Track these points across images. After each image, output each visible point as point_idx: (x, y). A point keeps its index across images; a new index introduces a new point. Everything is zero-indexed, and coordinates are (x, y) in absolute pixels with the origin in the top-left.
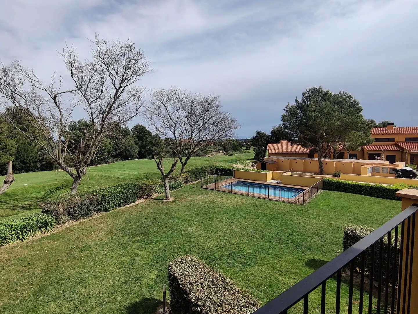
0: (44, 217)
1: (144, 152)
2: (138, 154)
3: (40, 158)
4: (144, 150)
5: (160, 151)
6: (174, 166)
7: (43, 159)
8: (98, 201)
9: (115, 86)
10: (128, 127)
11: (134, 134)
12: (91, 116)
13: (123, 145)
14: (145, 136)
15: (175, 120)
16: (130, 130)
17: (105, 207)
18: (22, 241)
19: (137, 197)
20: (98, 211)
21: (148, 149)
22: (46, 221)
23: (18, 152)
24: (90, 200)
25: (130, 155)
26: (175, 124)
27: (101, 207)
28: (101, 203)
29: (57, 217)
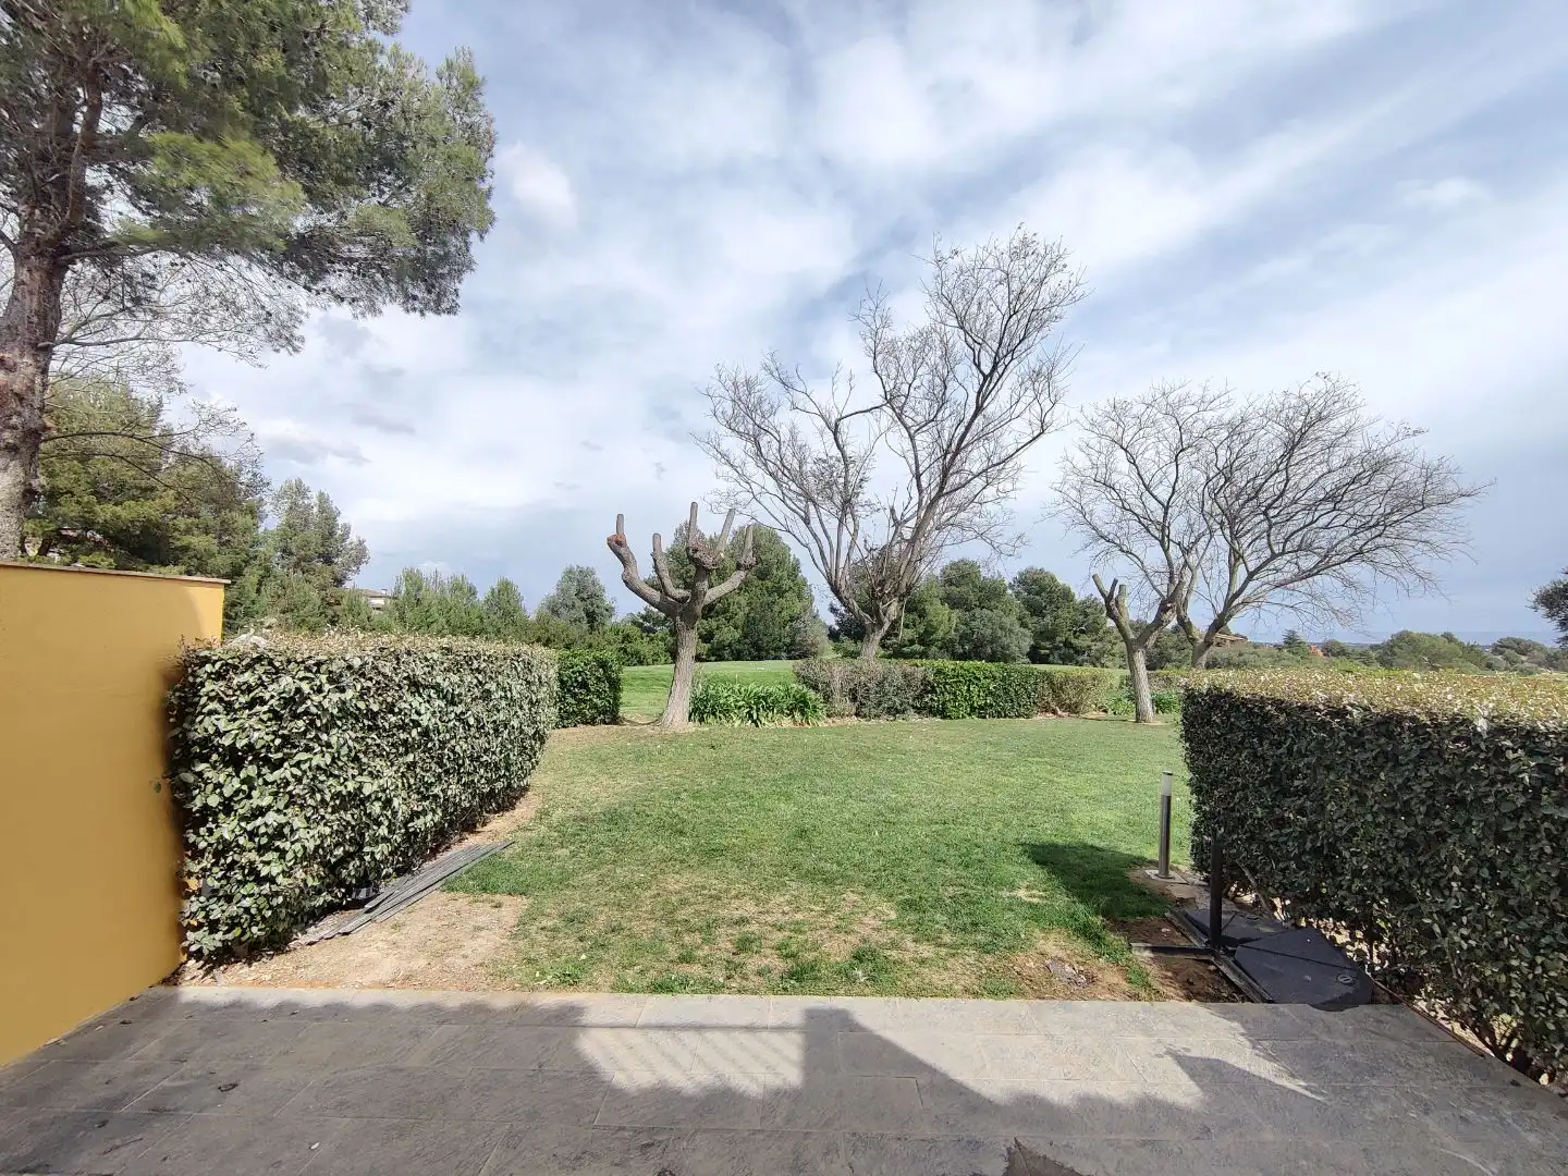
0: (800, 687)
1: (1047, 651)
2: (1028, 655)
3: (788, 640)
4: (1047, 644)
5: (1103, 652)
6: (1169, 605)
7: (793, 643)
8: (925, 682)
9: (978, 366)
10: (1000, 576)
11: (1018, 594)
12: (914, 469)
13: (984, 625)
14: (1051, 602)
15: (1164, 496)
16: (1006, 582)
17: (944, 704)
18: (757, 726)
19: (1034, 703)
20: (924, 710)
21: (1060, 642)
22: (804, 695)
23: (750, 622)
24: (905, 676)
25: (1006, 654)
26: (1166, 509)
27: (932, 699)
28: (933, 690)
29: (827, 698)
